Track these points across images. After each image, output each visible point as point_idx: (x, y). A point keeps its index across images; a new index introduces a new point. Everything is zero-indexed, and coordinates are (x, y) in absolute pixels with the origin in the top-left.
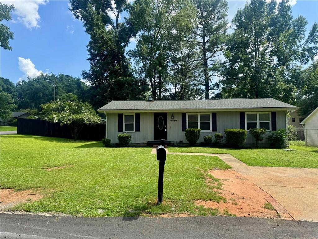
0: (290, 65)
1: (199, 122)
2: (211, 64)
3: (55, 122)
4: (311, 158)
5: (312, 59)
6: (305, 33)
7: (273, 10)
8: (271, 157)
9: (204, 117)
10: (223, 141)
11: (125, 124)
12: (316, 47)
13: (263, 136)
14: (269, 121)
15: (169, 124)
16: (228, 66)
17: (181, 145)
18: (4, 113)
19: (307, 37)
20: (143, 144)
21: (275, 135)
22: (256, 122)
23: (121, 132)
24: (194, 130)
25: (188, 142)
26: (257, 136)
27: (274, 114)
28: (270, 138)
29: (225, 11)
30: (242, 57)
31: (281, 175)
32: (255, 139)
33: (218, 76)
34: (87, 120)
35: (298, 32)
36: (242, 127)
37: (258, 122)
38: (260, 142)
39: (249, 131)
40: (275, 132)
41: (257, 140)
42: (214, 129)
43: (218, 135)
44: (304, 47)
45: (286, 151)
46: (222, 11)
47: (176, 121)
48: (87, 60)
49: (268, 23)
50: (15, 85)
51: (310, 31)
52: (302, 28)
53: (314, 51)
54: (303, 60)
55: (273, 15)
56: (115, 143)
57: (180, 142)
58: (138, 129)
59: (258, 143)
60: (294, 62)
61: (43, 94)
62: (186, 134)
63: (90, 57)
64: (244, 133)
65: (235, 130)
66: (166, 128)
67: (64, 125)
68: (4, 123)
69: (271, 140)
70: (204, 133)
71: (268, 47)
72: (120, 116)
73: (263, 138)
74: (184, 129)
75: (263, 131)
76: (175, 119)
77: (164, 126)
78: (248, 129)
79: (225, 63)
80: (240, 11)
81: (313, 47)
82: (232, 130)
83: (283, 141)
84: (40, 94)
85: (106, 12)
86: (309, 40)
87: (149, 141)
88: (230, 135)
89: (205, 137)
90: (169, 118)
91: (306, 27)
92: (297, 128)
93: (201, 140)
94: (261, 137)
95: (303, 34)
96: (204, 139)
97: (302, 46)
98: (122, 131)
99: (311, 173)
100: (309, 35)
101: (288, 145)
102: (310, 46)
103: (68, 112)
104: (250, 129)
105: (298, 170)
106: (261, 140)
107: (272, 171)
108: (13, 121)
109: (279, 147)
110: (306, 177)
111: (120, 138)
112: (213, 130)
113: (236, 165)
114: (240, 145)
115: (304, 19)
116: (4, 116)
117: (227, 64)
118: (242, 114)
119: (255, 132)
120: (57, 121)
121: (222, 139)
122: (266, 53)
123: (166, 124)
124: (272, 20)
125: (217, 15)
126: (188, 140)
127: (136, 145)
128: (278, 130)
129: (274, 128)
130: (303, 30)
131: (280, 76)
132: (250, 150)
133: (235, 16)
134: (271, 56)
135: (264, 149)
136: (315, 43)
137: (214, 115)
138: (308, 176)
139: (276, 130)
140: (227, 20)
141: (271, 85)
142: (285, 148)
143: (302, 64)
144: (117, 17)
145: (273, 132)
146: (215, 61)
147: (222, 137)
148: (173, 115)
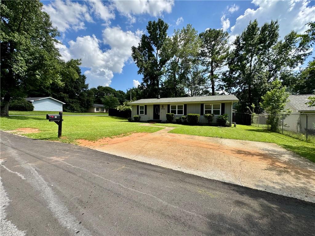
1: (177, 110)
9: (180, 107)
11: (140, 111)
14: (220, 109)
15: (161, 111)
26: (208, 118)
36: (202, 113)
37: (212, 110)
41: (209, 121)
42: (185, 114)
59: (210, 123)
67: (121, 111)
72: (138, 106)
75: (211, 115)
76: (164, 108)
77: (158, 112)
80: (239, 37)
87: (150, 120)
90: (161, 107)
96: (176, 119)
98: (138, 114)
118: (202, 105)
137: (185, 105)
147: (186, 118)
148: (163, 106)
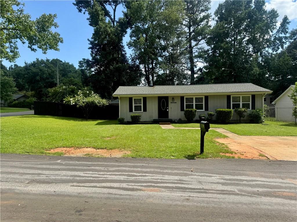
0: (263, 52)
1: (194, 103)
2: (196, 51)
3: (72, 104)
4: (282, 130)
5: (282, 47)
6: (277, 24)
7: (250, 4)
8: (253, 129)
9: (198, 100)
10: (214, 118)
11: (135, 106)
12: (286, 37)
13: (245, 114)
14: (250, 102)
15: (170, 105)
16: (211, 54)
17: (180, 122)
18: (7, 96)
19: (278, 28)
20: (149, 121)
21: (255, 113)
22: (239, 103)
23: (131, 113)
24: (192, 110)
25: (186, 120)
26: (240, 114)
27: (253, 97)
28: (250, 115)
29: (208, 4)
30: (223, 46)
31: (264, 140)
32: (239, 116)
33: (203, 63)
34: (98, 102)
35: (271, 23)
36: (229, 107)
37: (241, 103)
38: (242, 118)
39: (234, 110)
40: (254, 111)
41: (240, 117)
42: (207, 109)
43: (210, 114)
44: (275, 37)
45: (263, 125)
46: (206, 4)
47: (176, 103)
48: (89, 49)
49: (245, 15)
50: (8, 69)
51: (281, 22)
52: (274, 19)
53: (284, 40)
54: (275, 48)
55: (250, 9)
56: (127, 121)
57: (179, 120)
58: (145, 110)
59: (241, 119)
60: (267, 49)
61: (41, 77)
62: (185, 113)
63: (91, 46)
64: (231, 112)
65: (224, 110)
66: (168, 109)
67: (80, 106)
68: (4, 104)
69: (251, 117)
70: (199, 112)
71: (245, 36)
72: (131, 99)
73: (245, 115)
74: (182, 109)
75: (246, 110)
76: (175, 101)
77: (166, 107)
78: (233, 109)
79: (208, 50)
80: (222, 5)
81: (284, 37)
82: (221, 110)
83: (260, 118)
84: (38, 78)
85: (104, 5)
86: (280, 30)
87: (154, 119)
88: (220, 113)
89: (200, 115)
90: (170, 101)
91: (277, 19)
92: (269, 107)
93: (197, 117)
94: (244, 115)
95: (275, 25)
96: (199, 117)
97: (274, 36)
98: (132, 111)
99: (283, 139)
100: (280, 26)
101: (263, 121)
102: (281, 35)
103: (81, 96)
104: (235, 109)
105: (274, 137)
106: (243, 117)
107: (257, 138)
108: (13, 103)
109: (258, 123)
110: (280, 141)
111: (133, 117)
112: (205, 110)
113: (230, 135)
114: (227, 121)
115: (276, 12)
116: (8, 98)
117: (210, 52)
119: (239, 111)
120: (74, 104)
121: (213, 117)
122: (243, 42)
123: (168, 106)
124: (249, 13)
125: (201, 7)
126: (186, 118)
127: (144, 122)
128: (257, 109)
129: (253, 107)
130: (275, 22)
131: (255, 62)
132: (235, 125)
133: (217, 9)
134: (247, 44)
135: (246, 124)
136: (285, 34)
137: (207, 98)
138: (281, 141)
139: (254, 109)
140: (211, 13)
141: (247, 70)
142: (261, 123)
143: (273, 52)
144: (114, 10)
145: (252, 111)
146: (199, 49)
147: (213, 115)
148: (173, 99)
